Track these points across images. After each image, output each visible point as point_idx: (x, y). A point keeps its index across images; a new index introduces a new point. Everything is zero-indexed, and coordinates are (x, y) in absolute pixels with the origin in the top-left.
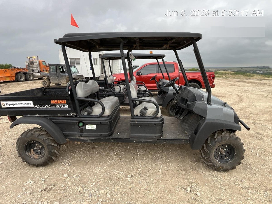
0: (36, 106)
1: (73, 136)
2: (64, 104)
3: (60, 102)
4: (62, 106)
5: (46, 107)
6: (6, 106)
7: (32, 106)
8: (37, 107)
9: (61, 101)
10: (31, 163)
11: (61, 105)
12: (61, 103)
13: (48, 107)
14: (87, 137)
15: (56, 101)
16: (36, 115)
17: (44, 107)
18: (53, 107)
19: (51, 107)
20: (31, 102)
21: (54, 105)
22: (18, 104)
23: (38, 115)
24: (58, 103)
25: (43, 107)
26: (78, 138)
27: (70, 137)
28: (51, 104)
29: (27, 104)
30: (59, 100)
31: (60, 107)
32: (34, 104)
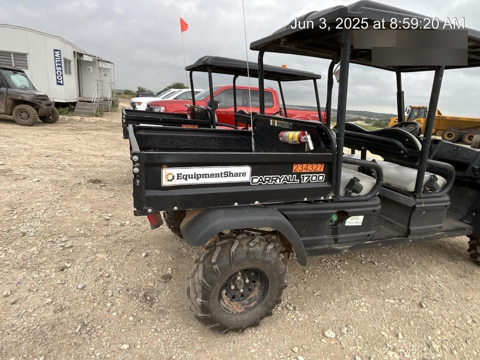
0: (255, 180)
1: (316, 245)
2: (318, 173)
3: (311, 169)
4: (314, 178)
5: (279, 181)
6: (176, 182)
7: (247, 178)
8: (259, 181)
9: (315, 166)
10: (230, 328)
11: (311, 175)
12: (313, 171)
13: (284, 180)
14: (346, 242)
15: (305, 165)
16: (254, 202)
17: (275, 180)
18: (294, 181)
19: (289, 181)
20: (247, 169)
21: (299, 175)
22: (212, 176)
23: (259, 202)
24: (308, 171)
25: (272, 180)
26: (326, 246)
27: (311, 248)
28: (292, 174)
29: (237, 175)
30: (312, 163)
31: (309, 182)
32: (253, 174)
